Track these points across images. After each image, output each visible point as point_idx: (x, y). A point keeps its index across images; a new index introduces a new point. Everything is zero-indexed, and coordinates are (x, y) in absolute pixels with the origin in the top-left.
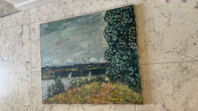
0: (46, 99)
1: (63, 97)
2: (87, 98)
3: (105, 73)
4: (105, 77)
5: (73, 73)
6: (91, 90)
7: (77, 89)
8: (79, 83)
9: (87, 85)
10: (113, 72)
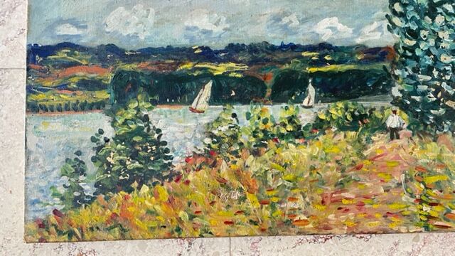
0: (48, 217)
1: (160, 203)
2: (291, 205)
3: (385, 91)
4: (386, 112)
5: (224, 84)
6: (313, 169)
7: (240, 162)
8: (254, 134)
9: (297, 145)
10: (425, 87)
